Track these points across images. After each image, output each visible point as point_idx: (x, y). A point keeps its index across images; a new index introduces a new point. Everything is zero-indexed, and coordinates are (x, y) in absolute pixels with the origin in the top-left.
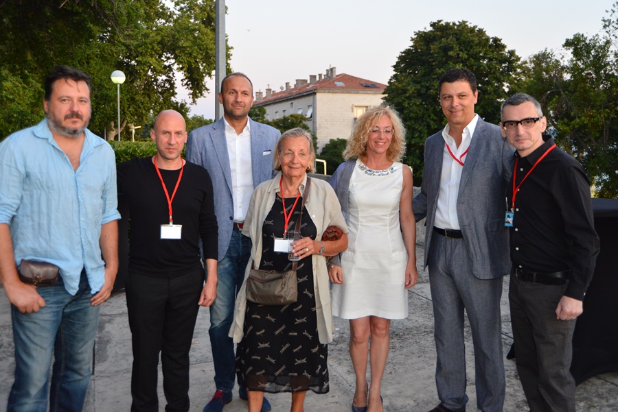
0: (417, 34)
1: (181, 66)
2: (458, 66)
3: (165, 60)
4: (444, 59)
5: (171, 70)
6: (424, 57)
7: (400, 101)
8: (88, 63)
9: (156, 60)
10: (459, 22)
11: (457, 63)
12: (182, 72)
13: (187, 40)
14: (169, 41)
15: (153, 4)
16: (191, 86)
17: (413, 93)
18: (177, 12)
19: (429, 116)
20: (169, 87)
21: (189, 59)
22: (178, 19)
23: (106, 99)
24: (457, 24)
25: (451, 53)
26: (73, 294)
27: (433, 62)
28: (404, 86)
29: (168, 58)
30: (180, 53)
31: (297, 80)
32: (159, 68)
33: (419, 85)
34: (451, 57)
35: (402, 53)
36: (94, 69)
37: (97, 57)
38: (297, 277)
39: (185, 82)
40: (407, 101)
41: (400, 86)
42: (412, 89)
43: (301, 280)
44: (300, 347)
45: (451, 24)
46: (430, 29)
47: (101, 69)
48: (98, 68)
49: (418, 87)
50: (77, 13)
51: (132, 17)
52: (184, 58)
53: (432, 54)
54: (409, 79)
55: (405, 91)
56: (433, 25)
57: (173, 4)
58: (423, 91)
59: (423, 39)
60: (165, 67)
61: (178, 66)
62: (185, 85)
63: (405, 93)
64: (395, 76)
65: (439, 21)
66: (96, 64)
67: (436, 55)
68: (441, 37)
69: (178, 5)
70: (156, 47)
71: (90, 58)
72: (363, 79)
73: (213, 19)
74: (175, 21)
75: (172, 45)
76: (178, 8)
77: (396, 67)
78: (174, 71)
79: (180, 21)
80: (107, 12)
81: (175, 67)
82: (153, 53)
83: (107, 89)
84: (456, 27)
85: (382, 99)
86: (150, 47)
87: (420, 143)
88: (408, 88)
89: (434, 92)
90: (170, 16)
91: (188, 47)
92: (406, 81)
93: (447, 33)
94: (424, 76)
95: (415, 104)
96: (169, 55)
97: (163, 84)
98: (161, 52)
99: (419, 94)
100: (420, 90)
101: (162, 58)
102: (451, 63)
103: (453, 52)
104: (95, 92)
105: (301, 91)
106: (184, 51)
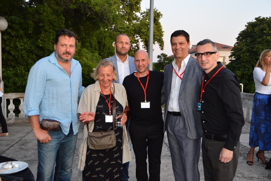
0: (248, 23)
1: (142, 40)
2: (268, 38)
3: (136, 37)
4: (261, 35)
5: (138, 41)
6: (251, 34)
7: (239, 54)
8: (105, 39)
9: (132, 37)
10: (270, 17)
11: (268, 36)
12: (143, 42)
13: (145, 29)
14: (137, 30)
15: (132, 14)
16: (146, 48)
17: (246, 50)
18: (141, 17)
19: (253, 61)
20: (137, 48)
21: (146, 37)
22: (142, 20)
23: (111, 54)
24: (269, 18)
25: (265, 32)
26: (67, 135)
27: (255, 36)
28: (241, 47)
29: (137, 37)
30: (142, 34)
31: (193, 45)
32: (133, 41)
33: (249, 47)
34: (265, 33)
35: (241, 32)
37: (108, 36)
38: (115, 133)
40: (242, 54)
41: (239, 47)
42: (245, 48)
43: (117, 135)
44: (117, 169)
45: (265, 18)
46: (254, 21)
47: (110, 41)
48: (108, 41)
49: (248, 47)
50: (94, 18)
51: (115, 19)
52: (144, 37)
53: (255, 32)
54: (244, 44)
55: (241, 50)
56: (256, 19)
57: (140, 14)
58: (250, 49)
59: (251, 26)
60: (136, 40)
61: (141, 40)
62: (144, 47)
63: (242, 50)
64: (237, 43)
65: (259, 17)
66: (108, 39)
67: (257, 33)
68: (260, 24)
69: (142, 14)
70: (132, 32)
71: (106, 37)
72: (222, 45)
73: (156, 20)
74: (140, 21)
75: (139, 31)
76: (142, 15)
77: (238, 39)
78: (139, 42)
79: (142, 21)
80: (105, 18)
81: (140, 40)
82: (131, 35)
83: (112, 50)
84: (268, 20)
85: (231, 53)
86: (130, 32)
87: (248, 73)
88: (243, 48)
89: (256, 50)
90: (139, 19)
91: (145, 32)
92: (242, 45)
93: (263, 22)
94: (251, 42)
95: (246, 55)
96: (137, 35)
97: (134, 48)
98: (134, 34)
99: (248, 51)
100: (249, 49)
101: (135, 37)
102: (265, 36)
103: (266, 31)
104: (107, 51)
105: (194, 50)
106: (143, 34)
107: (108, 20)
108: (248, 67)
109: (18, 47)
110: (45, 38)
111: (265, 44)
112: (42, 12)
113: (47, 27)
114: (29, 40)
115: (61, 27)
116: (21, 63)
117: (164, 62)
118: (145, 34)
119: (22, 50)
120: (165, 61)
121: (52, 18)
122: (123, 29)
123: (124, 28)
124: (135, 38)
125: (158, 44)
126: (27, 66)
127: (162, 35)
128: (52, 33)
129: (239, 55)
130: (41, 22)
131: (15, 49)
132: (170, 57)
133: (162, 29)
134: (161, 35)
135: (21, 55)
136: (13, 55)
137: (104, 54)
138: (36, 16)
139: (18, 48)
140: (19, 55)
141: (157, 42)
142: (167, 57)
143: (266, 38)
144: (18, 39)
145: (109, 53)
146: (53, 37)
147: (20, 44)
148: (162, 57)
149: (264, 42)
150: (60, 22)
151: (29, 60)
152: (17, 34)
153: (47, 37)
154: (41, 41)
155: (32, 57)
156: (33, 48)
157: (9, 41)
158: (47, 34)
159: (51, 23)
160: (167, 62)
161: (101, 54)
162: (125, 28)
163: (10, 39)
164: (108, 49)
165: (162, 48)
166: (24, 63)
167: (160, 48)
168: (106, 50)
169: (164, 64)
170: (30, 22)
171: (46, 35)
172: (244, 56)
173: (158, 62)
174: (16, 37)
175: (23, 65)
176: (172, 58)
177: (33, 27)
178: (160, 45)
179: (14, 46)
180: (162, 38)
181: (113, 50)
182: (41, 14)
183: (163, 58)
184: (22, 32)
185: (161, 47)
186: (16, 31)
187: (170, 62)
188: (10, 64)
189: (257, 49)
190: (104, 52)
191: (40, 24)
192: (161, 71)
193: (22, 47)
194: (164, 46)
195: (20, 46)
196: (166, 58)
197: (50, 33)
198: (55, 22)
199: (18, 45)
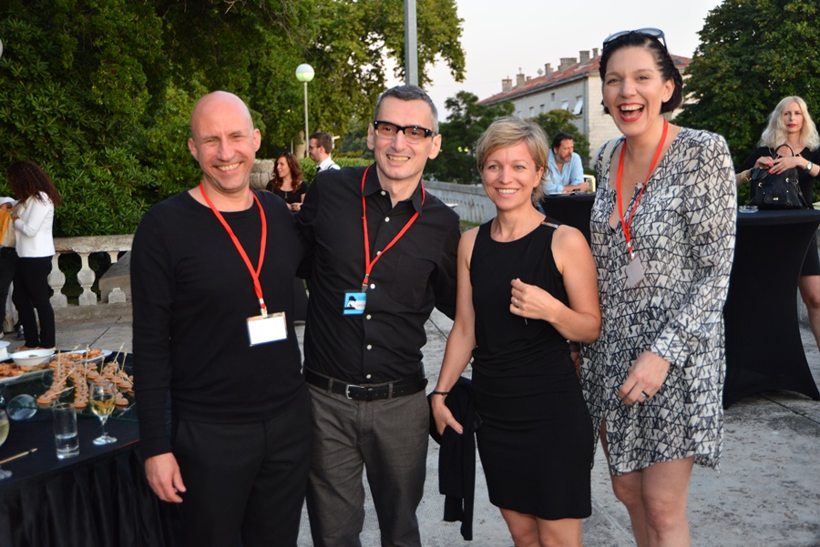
1: (392, 50)
2: (799, 27)
3: (370, 42)
4: (777, 17)
5: (379, 56)
6: (746, 16)
7: (707, 84)
8: (268, 54)
9: (359, 43)
11: (799, 21)
12: (394, 58)
14: (374, 17)
17: (728, 71)
19: (754, 105)
20: (376, 79)
23: (292, 102)
25: (789, 7)
28: (713, 63)
29: (375, 40)
30: (390, 32)
31: (561, 59)
32: (362, 55)
33: (738, 59)
34: (789, 13)
35: (712, 12)
36: (276, 61)
37: (279, 44)
39: (399, 72)
40: (719, 84)
41: (708, 61)
42: (725, 65)
47: (285, 61)
48: (281, 59)
49: (737, 62)
52: (397, 40)
53: (758, 11)
55: (715, 69)
58: (744, 69)
60: (371, 53)
61: (388, 51)
62: (399, 75)
63: (716, 72)
64: (702, 47)
66: (279, 55)
67: (764, 12)
70: (358, 26)
71: (271, 47)
75: (379, 21)
77: (704, 34)
78: (383, 58)
80: (277, 13)
81: (385, 51)
82: (354, 34)
83: (293, 88)
86: (350, 26)
87: (738, 145)
88: (720, 64)
89: (761, 68)
92: (718, 53)
95: (730, 89)
96: (376, 36)
97: (368, 77)
98: (364, 32)
99: (738, 73)
100: (740, 67)
101: (367, 41)
102: (789, 23)
103: (792, 5)
104: (278, 93)
105: (567, 76)
106: (395, 30)
107: (287, 19)
108: (738, 125)
109: (34, 110)
110: (110, 79)
111: (791, 47)
112: (96, 5)
113: (115, 50)
114: (62, 86)
115: (152, 46)
116: (43, 153)
117: (469, 121)
118: (399, 30)
119: (46, 118)
120: (472, 118)
121: (125, 21)
122: (326, 17)
123: (329, 11)
124: (369, 44)
125: (447, 62)
126: (61, 162)
127: (457, 32)
128: (129, 65)
129: (707, 89)
130: (97, 36)
131: (26, 116)
132: (487, 101)
133: (456, 9)
134: (452, 32)
135: (43, 130)
136: (23, 132)
137: (269, 103)
138: (82, 18)
139: (34, 113)
140: (38, 132)
141: (442, 55)
142: (476, 103)
143: (793, 30)
144: (30, 87)
145: (286, 99)
146: (132, 76)
147: (40, 99)
148: (460, 103)
149: (787, 42)
150: (149, 33)
151: (67, 144)
152: (29, 71)
153: (117, 76)
154: (99, 87)
155: (73, 137)
156: (76, 108)
157: (9, 93)
158: (117, 67)
159: (124, 36)
160: (478, 119)
161: (258, 106)
162: (332, 14)
163: (8, 88)
164: (281, 86)
165: (457, 74)
166: (51, 154)
167: (452, 73)
168: (274, 90)
169: (468, 127)
170: (65, 37)
171: (114, 72)
172: (724, 92)
173: (450, 121)
174: (25, 80)
175: (50, 161)
176: (495, 107)
177: (75, 49)
178: (453, 66)
179: (22, 105)
180: (459, 39)
181: (297, 88)
182: (96, 12)
183: (464, 106)
184: (41, 66)
185: (455, 72)
186: (26, 63)
187: (487, 119)
188: (13, 158)
189: (766, 64)
190: (268, 98)
191: (94, 40)
192: (460, 149)
193: (47, 110)
194: (465, 69)
195: (40, 105)
196: (473, 106)
197: (123, 64)
198: (135, 32)
199: (34, 103)
